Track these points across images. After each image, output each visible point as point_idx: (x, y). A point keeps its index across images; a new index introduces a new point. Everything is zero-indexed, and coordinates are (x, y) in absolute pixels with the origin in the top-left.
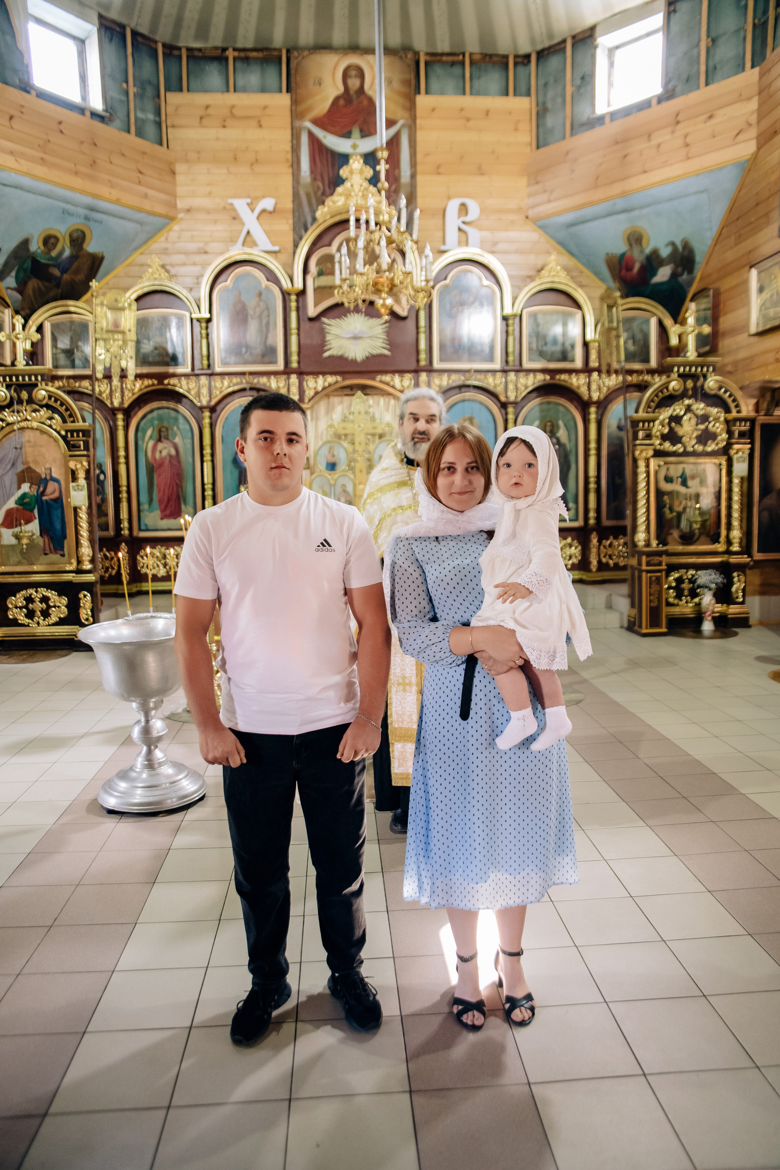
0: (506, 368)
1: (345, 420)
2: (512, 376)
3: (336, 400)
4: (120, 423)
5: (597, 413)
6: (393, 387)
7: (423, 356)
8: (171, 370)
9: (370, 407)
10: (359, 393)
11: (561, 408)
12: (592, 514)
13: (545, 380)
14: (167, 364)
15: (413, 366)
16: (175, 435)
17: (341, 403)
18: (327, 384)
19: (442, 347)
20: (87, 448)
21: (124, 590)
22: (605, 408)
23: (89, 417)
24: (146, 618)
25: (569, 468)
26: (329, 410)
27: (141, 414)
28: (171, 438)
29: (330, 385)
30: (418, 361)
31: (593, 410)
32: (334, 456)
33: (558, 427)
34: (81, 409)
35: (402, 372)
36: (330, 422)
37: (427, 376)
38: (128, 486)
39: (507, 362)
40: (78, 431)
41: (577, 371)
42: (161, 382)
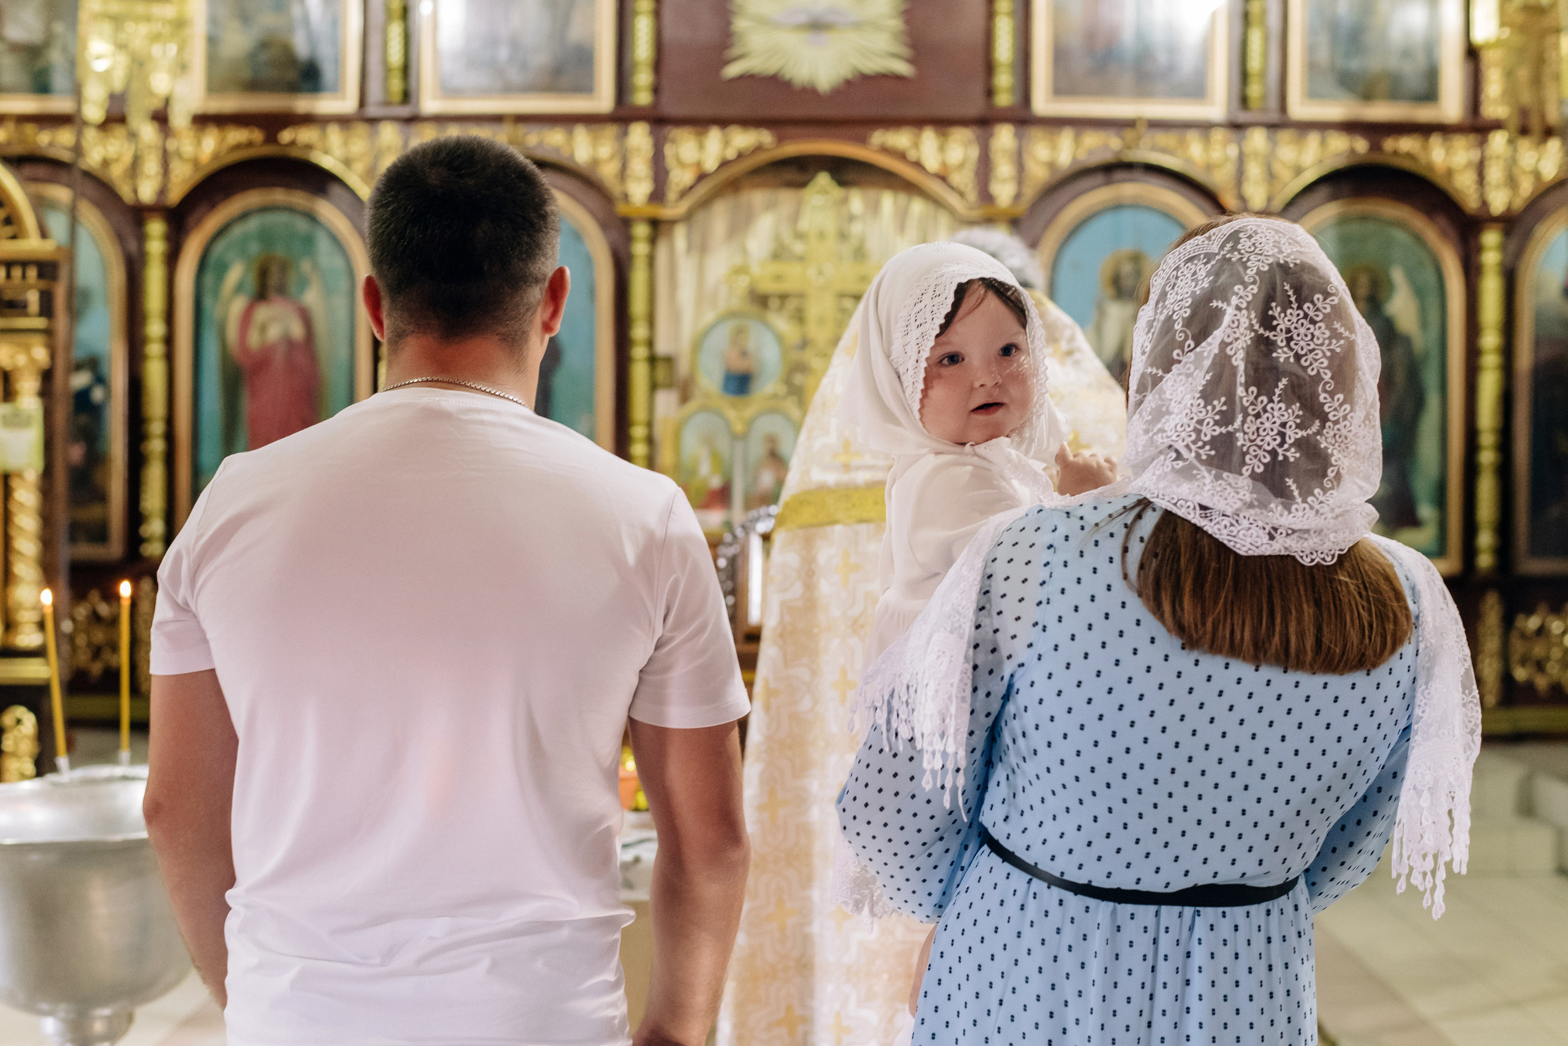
0: (1242, 117)
1: (779, 254)
2: (1257, 139)
3: (757, 197)
4: (156, 248)
5: (1503, 247)
6: (918, 165)
7: (1004, 80)
8: (302, 104)
9: (851, 218)
10: (823, 179)
11: (1400, 235)
12: (1485, 539)
13: (1353, 151)
14: (294, 88)
15: (975, 107)
16: (304, 283)
17: (771, 206)
18: (731, 154)
19: (1060, 55)
20: (47, 309)
21: (118, 708)
22: (1527, 236)
23: (58, 224)
24: (110, 780)
25: (1419, 402)
26: (739, 227)
27: (212, 223)
28: (293, 289)
29: (740, 156)
30: (990, 92)
31: (1491, 238)
32: (744, 354)
33: (1390, 286)
34: (40, 204)
35: (943, 124)
36: (738, 260)
37: (1016, 135)
38: (170, 420)
39: (1244, 101)
40: (24, 264)
41: (1444, 130)
42: (271, 138)
